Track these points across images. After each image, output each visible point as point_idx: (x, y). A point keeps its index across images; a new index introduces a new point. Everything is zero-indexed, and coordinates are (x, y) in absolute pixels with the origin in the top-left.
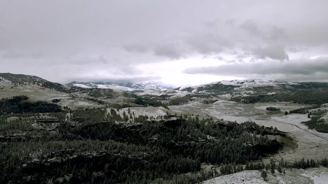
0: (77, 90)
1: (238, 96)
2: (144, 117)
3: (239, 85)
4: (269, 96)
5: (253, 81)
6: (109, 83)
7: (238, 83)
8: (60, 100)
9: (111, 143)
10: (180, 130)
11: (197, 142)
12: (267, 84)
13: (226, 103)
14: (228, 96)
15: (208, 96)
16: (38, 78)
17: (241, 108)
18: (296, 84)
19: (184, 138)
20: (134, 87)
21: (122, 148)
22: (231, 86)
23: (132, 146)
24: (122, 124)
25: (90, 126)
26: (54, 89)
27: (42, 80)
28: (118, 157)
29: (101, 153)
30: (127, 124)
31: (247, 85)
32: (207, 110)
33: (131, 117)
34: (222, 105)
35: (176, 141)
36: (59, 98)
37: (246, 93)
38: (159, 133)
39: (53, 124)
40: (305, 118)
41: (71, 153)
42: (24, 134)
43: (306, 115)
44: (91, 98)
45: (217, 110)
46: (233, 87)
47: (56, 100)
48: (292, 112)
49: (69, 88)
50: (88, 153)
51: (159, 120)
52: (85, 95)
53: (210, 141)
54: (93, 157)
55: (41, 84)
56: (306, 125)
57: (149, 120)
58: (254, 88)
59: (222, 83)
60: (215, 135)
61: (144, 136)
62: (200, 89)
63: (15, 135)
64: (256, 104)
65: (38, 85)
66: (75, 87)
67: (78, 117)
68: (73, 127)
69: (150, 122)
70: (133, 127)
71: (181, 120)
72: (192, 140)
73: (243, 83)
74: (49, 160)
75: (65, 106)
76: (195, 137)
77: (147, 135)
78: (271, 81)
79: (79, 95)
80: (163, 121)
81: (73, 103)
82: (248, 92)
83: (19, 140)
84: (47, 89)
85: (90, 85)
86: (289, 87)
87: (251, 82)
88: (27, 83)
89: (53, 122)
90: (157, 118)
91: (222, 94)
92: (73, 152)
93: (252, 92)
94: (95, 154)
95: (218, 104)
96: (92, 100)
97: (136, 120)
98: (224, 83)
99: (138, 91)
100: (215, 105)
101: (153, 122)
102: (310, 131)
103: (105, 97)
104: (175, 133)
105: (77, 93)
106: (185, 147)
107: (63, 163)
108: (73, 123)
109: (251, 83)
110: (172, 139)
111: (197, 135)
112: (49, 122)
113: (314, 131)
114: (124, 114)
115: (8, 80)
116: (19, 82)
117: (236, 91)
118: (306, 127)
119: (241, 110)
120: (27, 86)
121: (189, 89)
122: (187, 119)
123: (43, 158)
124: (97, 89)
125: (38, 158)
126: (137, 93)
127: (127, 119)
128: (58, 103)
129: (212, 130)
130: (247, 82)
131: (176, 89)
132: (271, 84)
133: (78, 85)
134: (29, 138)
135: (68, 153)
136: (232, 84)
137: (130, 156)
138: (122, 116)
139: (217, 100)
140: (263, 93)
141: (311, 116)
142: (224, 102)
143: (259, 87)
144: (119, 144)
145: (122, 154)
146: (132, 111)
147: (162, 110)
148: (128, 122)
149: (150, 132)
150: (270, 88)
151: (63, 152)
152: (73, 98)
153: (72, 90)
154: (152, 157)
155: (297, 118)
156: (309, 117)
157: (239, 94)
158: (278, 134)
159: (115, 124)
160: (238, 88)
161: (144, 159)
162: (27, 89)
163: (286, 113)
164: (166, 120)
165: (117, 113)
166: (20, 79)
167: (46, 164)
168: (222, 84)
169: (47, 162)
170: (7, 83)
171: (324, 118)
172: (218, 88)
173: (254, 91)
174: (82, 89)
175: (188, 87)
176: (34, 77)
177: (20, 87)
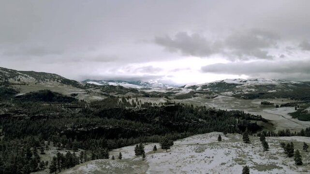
0: (91, 86)
1: (239, 93)
2: (148, 104)
3: (242, 83)
4: (269, 93)
5: (256, 80)
6: (119, 81)
7: (241, 81)
8: (77, 94)
9: (123, 121)
10: (177, 113)
11: (190, 122)
12: (270, 83)
13: (225, 98)
14: (230, 93)
15: (210, 93)
16: (57, 75)
17: (238, 102)
18: (299, 83)
19: (180, 120)
20: (142, 84)
21: (131, 124)
22: (234, 84)
23: (138, 123)
24: (131, 109)
25: (106, 111)
26: (71, 85)
27: (61, 78)
28: (128, 130)
29: (116, 127)
30: (135, 109)
31: (249, 83)
32: (206, 103)
33: (138, 104)
34: (221, 100)
35: (173, 121)
36: (76, 93)
37: (247, 91)
38: (160, 116)
39: (76, 109)
40: (292, 110)
41: (94, 125)
42: (58, 114)
43: (294, 108)
44: (104, 93)
45: (215, 103)
46: (235, 85)
47: (74, 94)
48: (282, 106)
49: (84, 85)
50: (106, 126)
51: (160, 106)
52: (98, 91)
53: (201, 122)
54: (110, 129)
55: (60, 81)
56: (291, 115)
57: (152, 106)
58: (256, 86)
59: (225, 81)
60: (206, 119)
61: (148, 118)
62: (205, 86)
63: (51, 114)
64: (254, 100)
65: (58, 81)
66: (89, 84)
67: (96, 105)
68: (92, 112)
69: (153, 107)
70: (140, 111)
71: (178, 106)
72: (186, 121)
73: (245, 81)
74: (79, 129)
75: (82, 99)
76: (189, 119)
77: (151, 117)
78: (274, 80)
79: (93, 90)
80: (164, 106)
81: (88, 97)
82: (249, 90)
83: (55, 117)
84: (65, 86)
85: (102, 83)
86: (291, 85)
87: (254, 80)
88: (48, 80)
89: (76, 108)
90: (159, 104)
91: (225, 92)
92: (95, 124)
93: (253, 90)
94: (111, 127)
95: (218, 99)
96: (105, 95)
97: (142, 106)
98: (227, 82)
99: (146, 89)
100: (215, 99)
101: (156, 107)
102: (293, 120)
103: (116, 93)
104: (173, 115)
105: (92, 89)
106: (181, 126)
107: (88, 132)
108: (92, 109)
109: (254, 82)
110: (170, 120)
111: (190, 118)
112: (73, 108)
113: (296, 120)
114: (133, 101)
115: (32, 77)
116: (42, 79)
117: (238, 89)
118: (290, 117)
119: (237, 104)
120: (48, 83)
121: (194, 87)
122: (184, 106)
123: (74, 128)
124: (109, 86)
125: (71, 127)
126: (145, 91)
127: (135, 105)
128: (76, 97)
129: (203, 115)
130: (250, 80)
131: (181, 87)
132: (274, 83)
133: (91, 83)
134: (61, 117)
135: (92, 125)
136: (235, 82)
137: (137, 130)
138: (131, 103)
139: (217, 96)
140: (264, 91)
141: (298, 109)
142: (223, 98)
143: (261, 86)
144: (128, 122)
145: (131, 128)
146: (139, 100)
147: (164, 99)
148: (136, 107)
149: (153, 115)
150: (273, 86)
151: (88, 124)
152: (89, 92)
153: (86, 86)
154: (153, 131)
155: (285, 110)
156: (296, 109)
157: (241, 92)
158: (260, 120)
159: (125, 109)
160: (240, 86)
161: (147, 132)
162: (48, 85)
163: (277, 107)
164: (166, 106)
165: (127, 101)
166: (42, 77)
167: (77, 132)
168: (225, 83)
169: (77, 130)
170: (31, 79)
171: (308, 109)
172: (221, 86)
173: (255, 89)
174: (95, 86)
175: (193, 85)
176: (54, 74)
177: (42, 83)
